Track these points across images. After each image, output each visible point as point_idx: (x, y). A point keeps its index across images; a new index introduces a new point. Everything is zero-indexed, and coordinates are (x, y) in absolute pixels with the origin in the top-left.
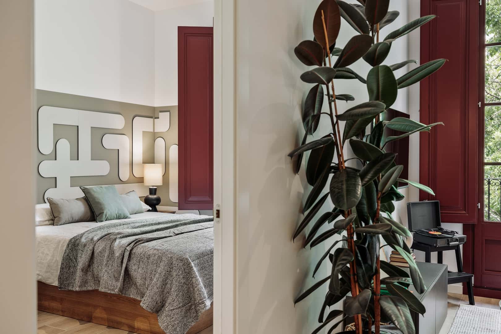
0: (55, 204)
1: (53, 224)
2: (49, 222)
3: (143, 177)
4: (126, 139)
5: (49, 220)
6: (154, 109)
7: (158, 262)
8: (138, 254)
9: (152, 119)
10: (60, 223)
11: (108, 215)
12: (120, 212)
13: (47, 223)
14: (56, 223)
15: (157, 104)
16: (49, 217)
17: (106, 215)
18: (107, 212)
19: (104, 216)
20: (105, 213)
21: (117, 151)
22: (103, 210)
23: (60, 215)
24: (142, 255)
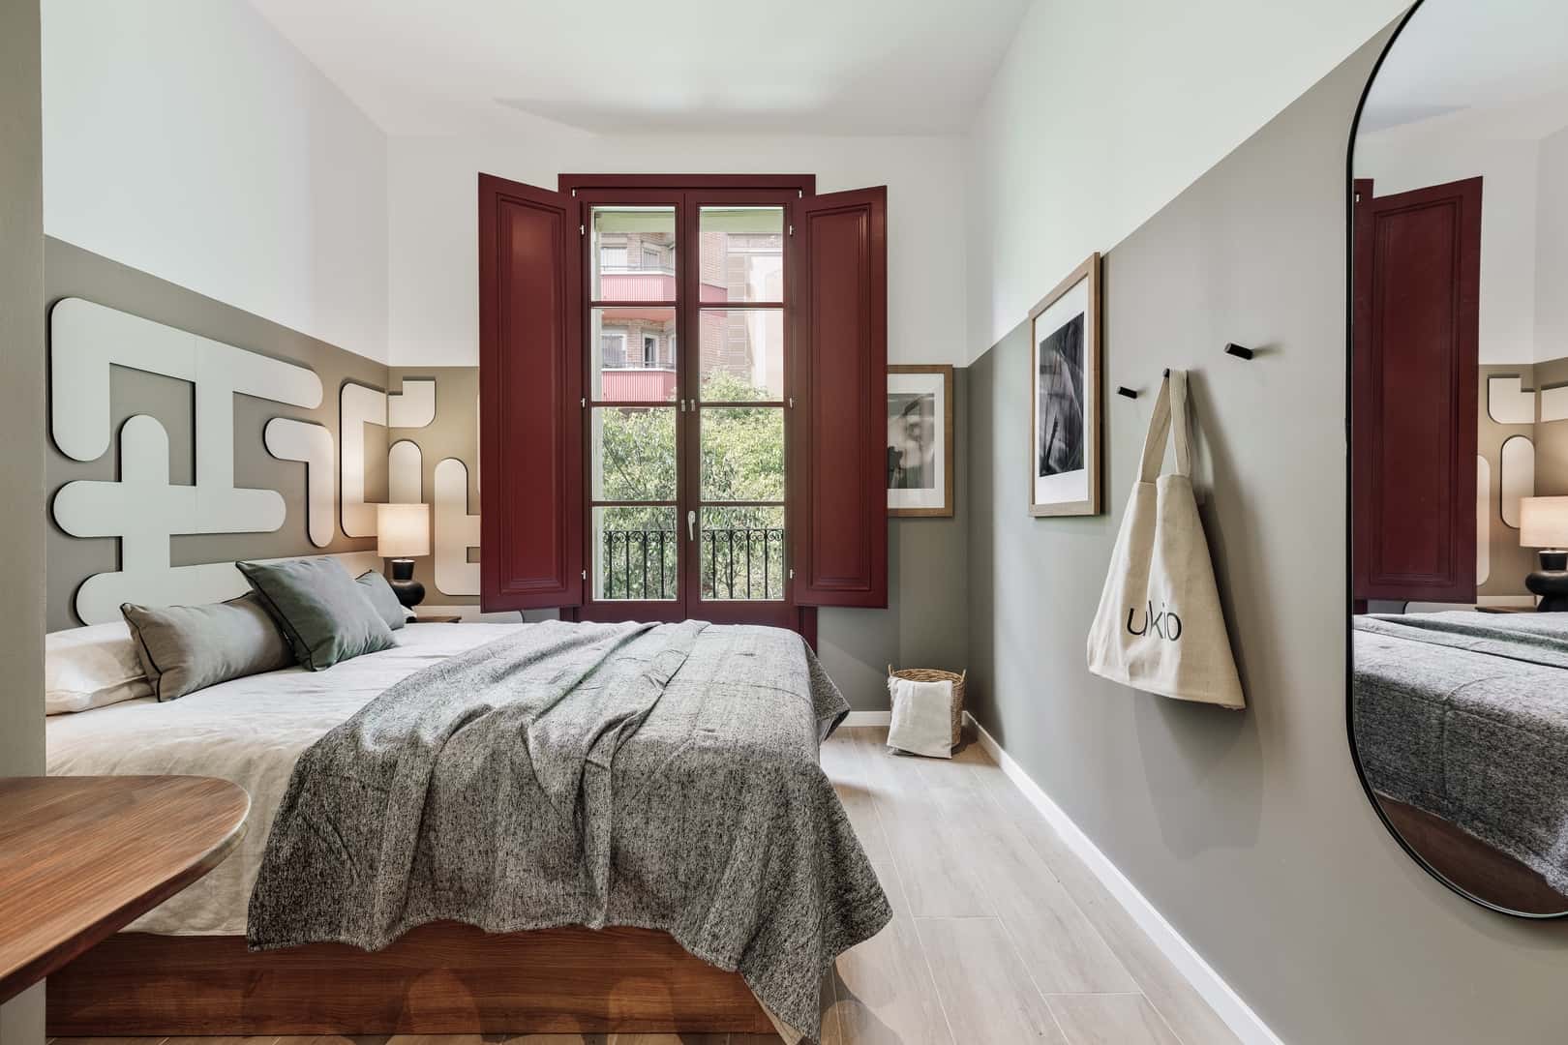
0: (157, 625)
1: (155, 695)
2: (131, 689)
3: (376, 537)
4: (325, 437)
5: (129, 684)
6: (386, 371)
7: (727, 794)
8: (638, 775)
9: (384, 395)
10: (185, 689)
11: (345, 645)
12: (374, 634)
13: (125, 692)
14: (168, 690)
15: (395, 357)
16: (131, 673)
17: (340, 645)
18: (343, 637)
19: (335, 649)
20: (337, 641)
21: (303, 466)
22: (331, 631)
23: (184, 662)
24: (658, 775)
